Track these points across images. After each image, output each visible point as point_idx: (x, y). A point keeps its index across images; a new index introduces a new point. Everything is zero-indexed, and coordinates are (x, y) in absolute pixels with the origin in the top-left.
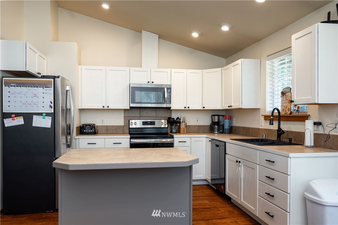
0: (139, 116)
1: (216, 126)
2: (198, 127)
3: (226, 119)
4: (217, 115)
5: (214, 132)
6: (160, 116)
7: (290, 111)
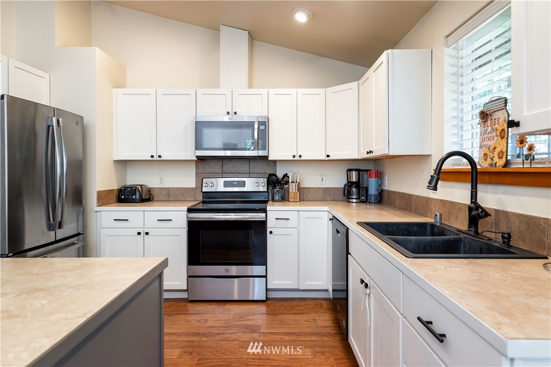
0: (221, 172)
1: (354, 189)
2: (324, 191)
3: (370, 176)
4: (356, 170)
5: (351, 200)
6: (256, 171)
7: (504, 159)
